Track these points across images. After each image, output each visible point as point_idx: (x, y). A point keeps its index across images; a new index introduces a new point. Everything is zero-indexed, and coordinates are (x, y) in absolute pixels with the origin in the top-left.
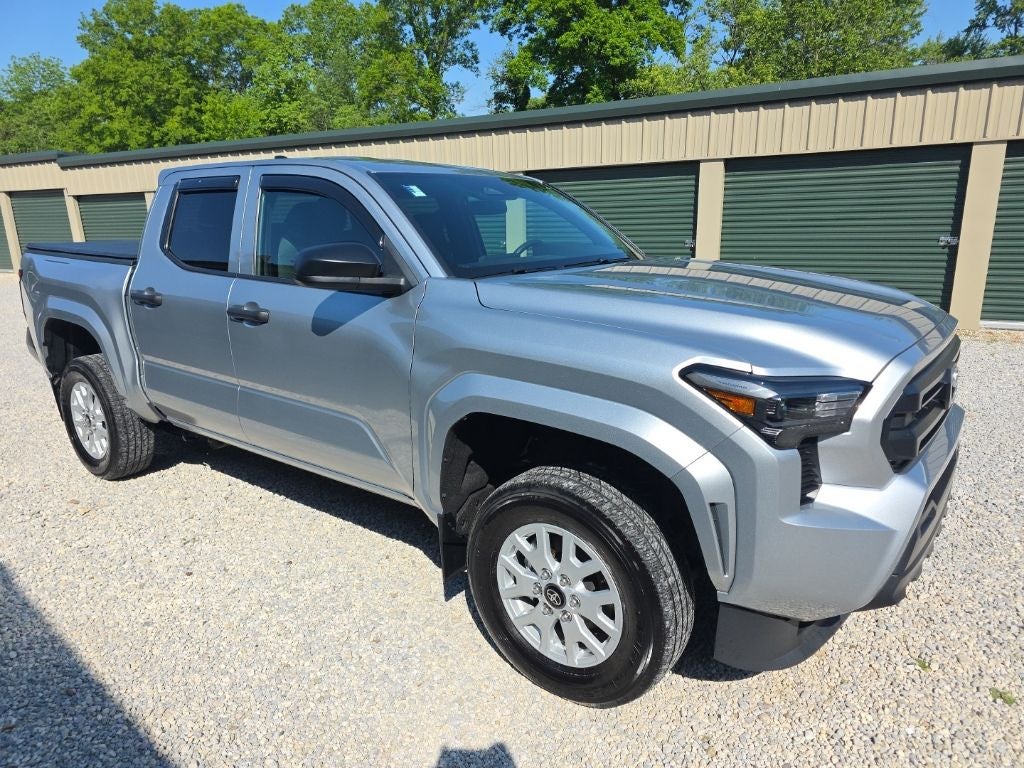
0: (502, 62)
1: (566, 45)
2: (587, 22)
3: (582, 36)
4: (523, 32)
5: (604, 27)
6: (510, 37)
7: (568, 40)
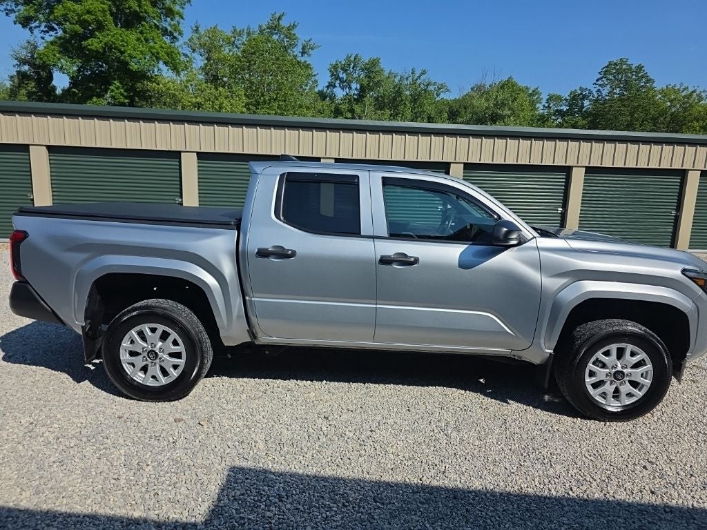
0: (26, 48)
1: (93, 48)
2: (108, 35)
3: (106, 44)
4: (42, 28)
5: (123, 41)
6: (31, 30)
7: (94, 44)
